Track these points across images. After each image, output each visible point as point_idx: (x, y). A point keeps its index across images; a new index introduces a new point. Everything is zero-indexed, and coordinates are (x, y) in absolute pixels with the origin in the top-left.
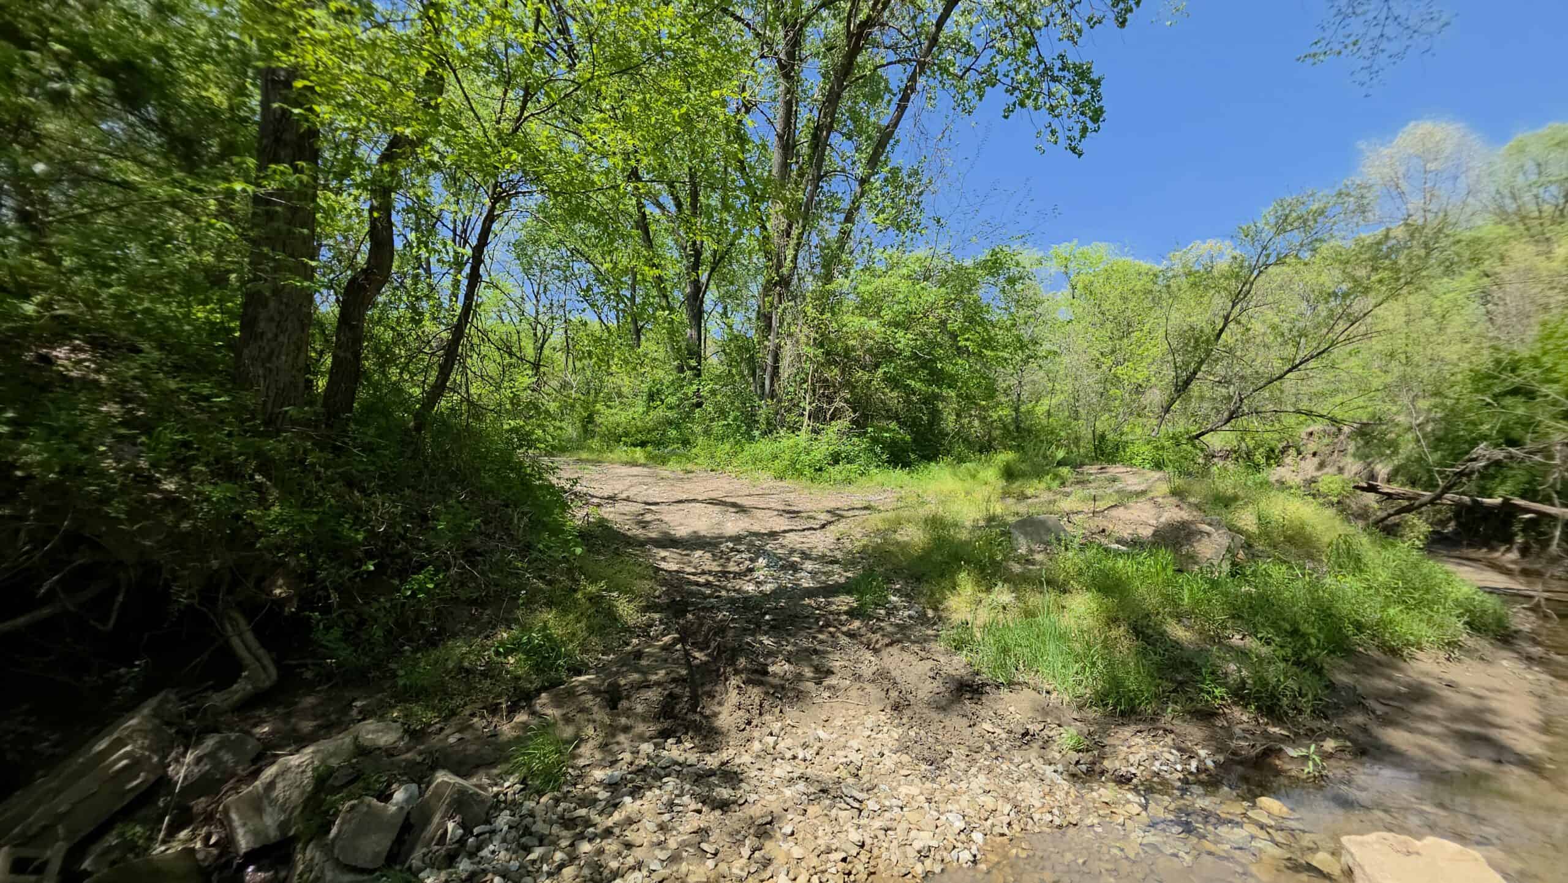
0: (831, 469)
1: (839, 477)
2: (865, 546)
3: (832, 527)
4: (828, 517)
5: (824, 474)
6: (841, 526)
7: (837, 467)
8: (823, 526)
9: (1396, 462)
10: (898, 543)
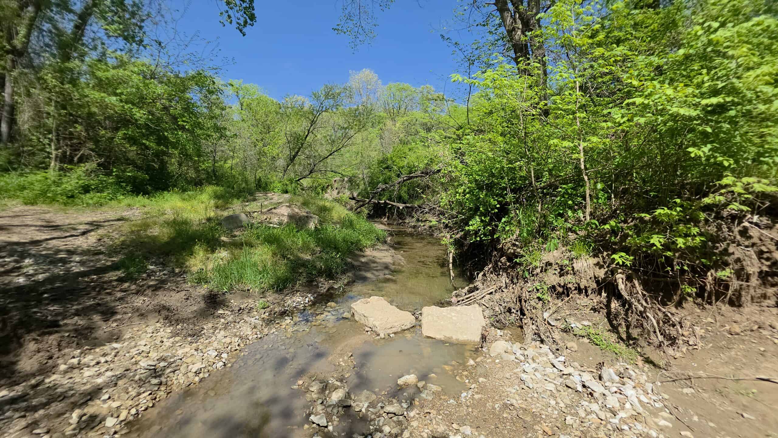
0: (83, 196)
1: (91, 202)
2: (123, 241)
3: (93, 233)
4: (87, 227)
5: (76, 200)
6: (101, 232)
7: (88, 195)
8: (84, 233)
9: (359, 191)
10: (149, 237)
